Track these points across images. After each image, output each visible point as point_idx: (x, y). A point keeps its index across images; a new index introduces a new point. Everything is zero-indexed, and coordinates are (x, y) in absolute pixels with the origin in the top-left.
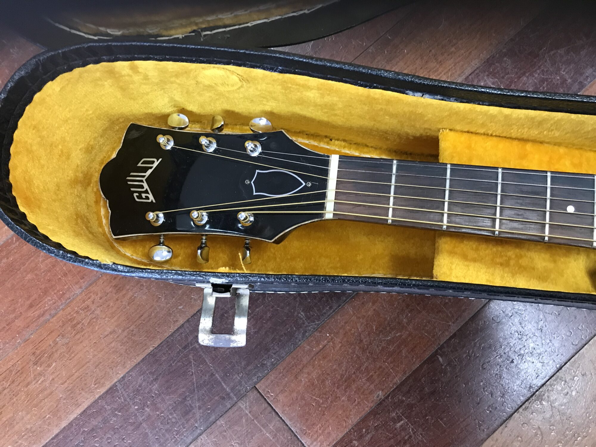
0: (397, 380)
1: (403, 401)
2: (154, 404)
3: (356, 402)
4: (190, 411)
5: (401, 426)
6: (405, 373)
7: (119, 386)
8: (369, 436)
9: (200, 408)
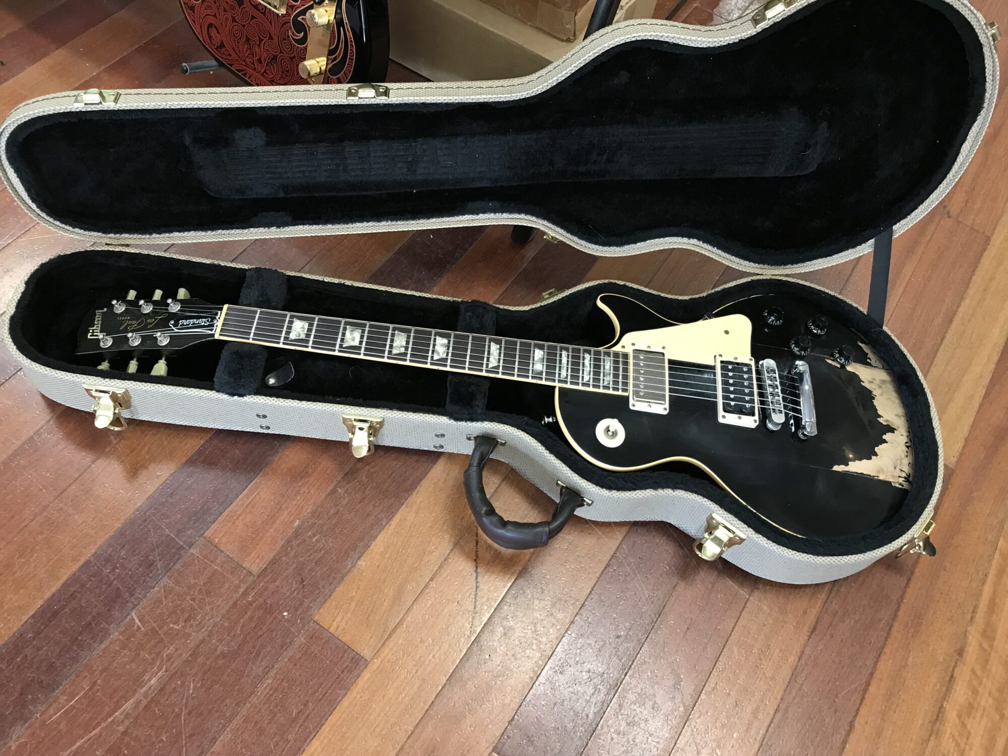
0: (309, 510)
1: (315, 523)
2: (122, 565)
3: (281, 531)
4: (152, 564)
5: (316, 540)
6: (315, 504)
7: (92, 559)
8: (294, 551)
9: (160, 560)
